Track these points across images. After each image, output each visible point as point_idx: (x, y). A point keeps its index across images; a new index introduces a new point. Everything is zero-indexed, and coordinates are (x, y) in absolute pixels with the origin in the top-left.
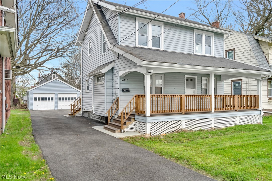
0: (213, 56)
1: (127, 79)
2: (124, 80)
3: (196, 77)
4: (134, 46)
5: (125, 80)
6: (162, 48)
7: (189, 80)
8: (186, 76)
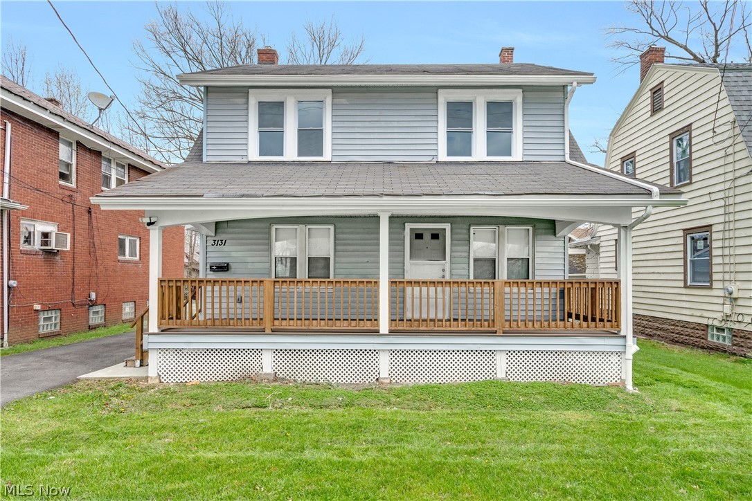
0: (520, 159)
1: (223, 242)
2: (216, 242)
3: (447, 226)
4: (245, 160)
5: (220, 242)
6: (327, 156)
7: (427, 236)
8: (408, 226)
